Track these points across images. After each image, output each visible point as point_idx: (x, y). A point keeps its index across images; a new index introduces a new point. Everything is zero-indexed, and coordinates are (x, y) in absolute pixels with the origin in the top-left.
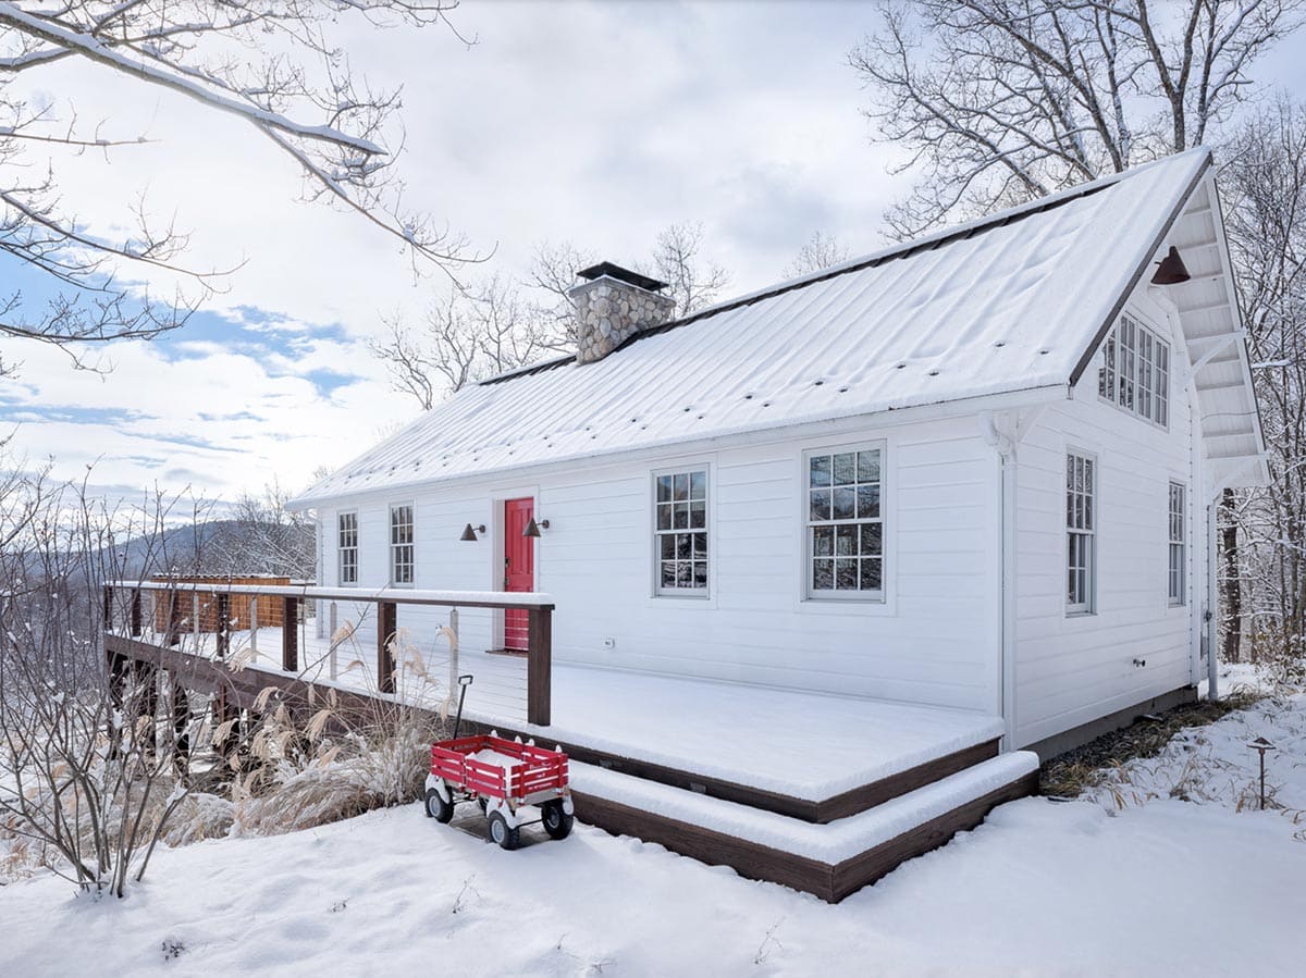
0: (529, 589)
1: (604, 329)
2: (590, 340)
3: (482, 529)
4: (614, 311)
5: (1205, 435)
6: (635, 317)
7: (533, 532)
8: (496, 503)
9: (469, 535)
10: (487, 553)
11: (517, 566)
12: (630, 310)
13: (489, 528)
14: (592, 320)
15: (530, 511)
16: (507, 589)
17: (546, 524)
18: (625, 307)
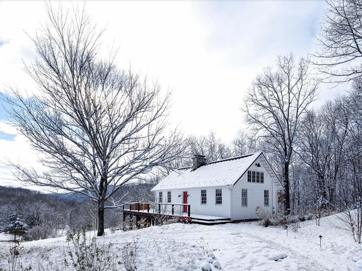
0: (187, 203)
1: (196, 165)
2: (194, 166)
3: (181, 195)
4: (198, 161)
5: (274, 182)
6: (201, 162)
7: (187, 196)
8: (183, 192)
9: (179, 196)
10: (181, 198)
11: (185, 201)
12: (200, 161)
13: (182, 195)
14: (195, 163)
15: (187, 193)
16: (184, 203)
17: (189, 195)
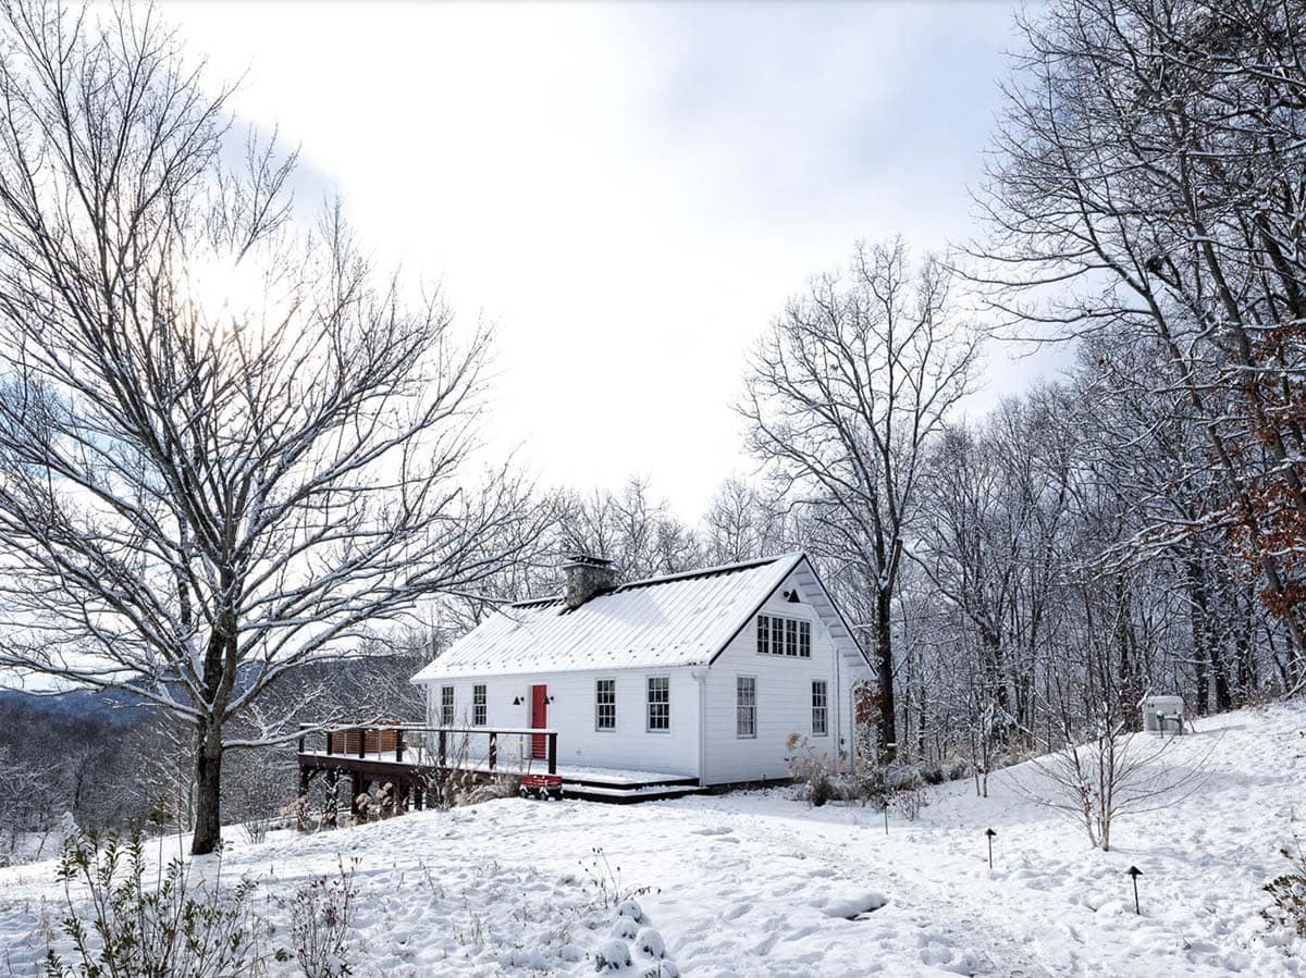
0: (545, 727)
1: (580, 591)
2: (573, 595)
3: (522, 699)
4: (585, 579)
5: (845, 656)
6: (596, 582)
7: (547, 702)
8: (529, 687)
9: (517, 702)
10: (525, 709)
11: (538, 717)
12: (594, 578)
13: (526, 699)
14: (574, 584)
15: (545, 692)
16: (533, 727)
17: (552, 698)
18: (591, 577)
